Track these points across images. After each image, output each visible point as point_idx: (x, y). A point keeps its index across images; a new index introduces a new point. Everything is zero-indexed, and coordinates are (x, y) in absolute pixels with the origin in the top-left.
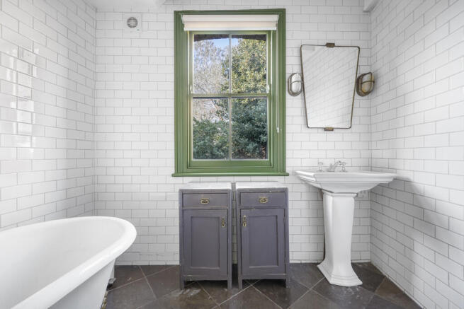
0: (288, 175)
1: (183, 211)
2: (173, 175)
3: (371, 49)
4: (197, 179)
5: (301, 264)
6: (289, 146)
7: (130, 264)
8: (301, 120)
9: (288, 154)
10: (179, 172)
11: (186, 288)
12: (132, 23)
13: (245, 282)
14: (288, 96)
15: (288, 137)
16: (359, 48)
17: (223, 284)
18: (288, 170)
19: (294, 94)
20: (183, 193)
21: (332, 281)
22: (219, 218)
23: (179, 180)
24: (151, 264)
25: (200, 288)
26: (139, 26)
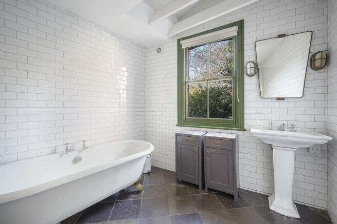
0: (245, 130)
1: (177, 144)
2: (177, 125)
3: (327, 29)
4: (188, 128)
5: (257, 193)
6: (246, 111)
7: (158, 167)
8: (256, 93)
9: (246, 116)
10: (179, 124)
11: (179, 183)
12: (159, 51)
13: (209, 190)
14: (246, 77)
15: (246, 105)
16: (311, 32)
17: (197, 186)
18: (246, 127)
19: (250, 76)
20: (177, 135)
21: (272, 208)
22: (194, 150)
23: (180, 128)
24: (167, 169)
25: (184, 185)
26: (162, 52)
